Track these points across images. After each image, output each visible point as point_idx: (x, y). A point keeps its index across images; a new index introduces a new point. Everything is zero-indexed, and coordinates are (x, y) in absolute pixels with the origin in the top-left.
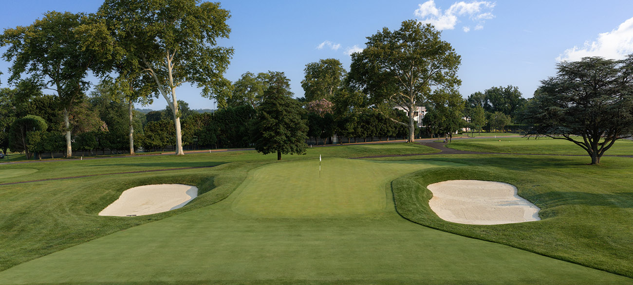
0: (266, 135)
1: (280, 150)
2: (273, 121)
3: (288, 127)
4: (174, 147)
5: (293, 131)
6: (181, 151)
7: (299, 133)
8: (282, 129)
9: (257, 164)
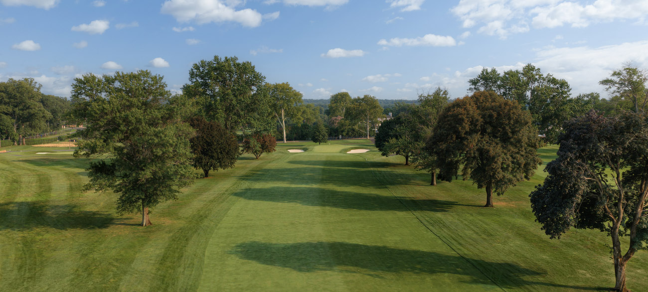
0: (316, 137)
1: (320, 142)
2: (318, 134)
3: (322, 135)
4: (282, 140)
5: (324, 137)
6: (285, 142)
7: (325, 137)
8: (321, 136)
9: (314, 145)
